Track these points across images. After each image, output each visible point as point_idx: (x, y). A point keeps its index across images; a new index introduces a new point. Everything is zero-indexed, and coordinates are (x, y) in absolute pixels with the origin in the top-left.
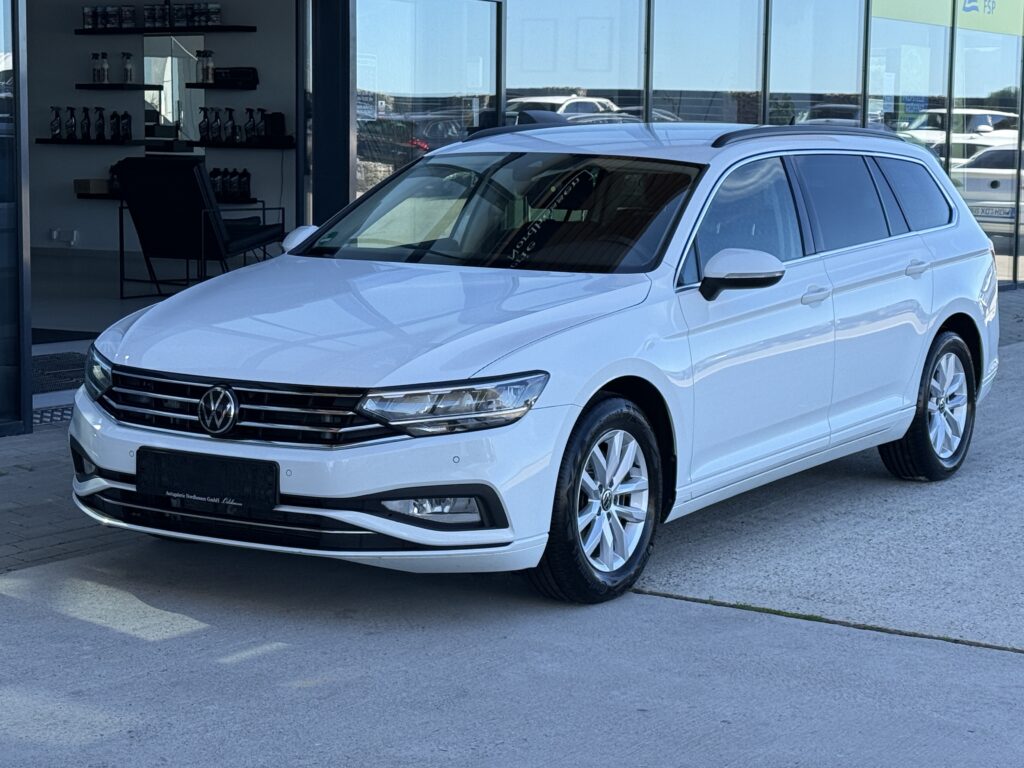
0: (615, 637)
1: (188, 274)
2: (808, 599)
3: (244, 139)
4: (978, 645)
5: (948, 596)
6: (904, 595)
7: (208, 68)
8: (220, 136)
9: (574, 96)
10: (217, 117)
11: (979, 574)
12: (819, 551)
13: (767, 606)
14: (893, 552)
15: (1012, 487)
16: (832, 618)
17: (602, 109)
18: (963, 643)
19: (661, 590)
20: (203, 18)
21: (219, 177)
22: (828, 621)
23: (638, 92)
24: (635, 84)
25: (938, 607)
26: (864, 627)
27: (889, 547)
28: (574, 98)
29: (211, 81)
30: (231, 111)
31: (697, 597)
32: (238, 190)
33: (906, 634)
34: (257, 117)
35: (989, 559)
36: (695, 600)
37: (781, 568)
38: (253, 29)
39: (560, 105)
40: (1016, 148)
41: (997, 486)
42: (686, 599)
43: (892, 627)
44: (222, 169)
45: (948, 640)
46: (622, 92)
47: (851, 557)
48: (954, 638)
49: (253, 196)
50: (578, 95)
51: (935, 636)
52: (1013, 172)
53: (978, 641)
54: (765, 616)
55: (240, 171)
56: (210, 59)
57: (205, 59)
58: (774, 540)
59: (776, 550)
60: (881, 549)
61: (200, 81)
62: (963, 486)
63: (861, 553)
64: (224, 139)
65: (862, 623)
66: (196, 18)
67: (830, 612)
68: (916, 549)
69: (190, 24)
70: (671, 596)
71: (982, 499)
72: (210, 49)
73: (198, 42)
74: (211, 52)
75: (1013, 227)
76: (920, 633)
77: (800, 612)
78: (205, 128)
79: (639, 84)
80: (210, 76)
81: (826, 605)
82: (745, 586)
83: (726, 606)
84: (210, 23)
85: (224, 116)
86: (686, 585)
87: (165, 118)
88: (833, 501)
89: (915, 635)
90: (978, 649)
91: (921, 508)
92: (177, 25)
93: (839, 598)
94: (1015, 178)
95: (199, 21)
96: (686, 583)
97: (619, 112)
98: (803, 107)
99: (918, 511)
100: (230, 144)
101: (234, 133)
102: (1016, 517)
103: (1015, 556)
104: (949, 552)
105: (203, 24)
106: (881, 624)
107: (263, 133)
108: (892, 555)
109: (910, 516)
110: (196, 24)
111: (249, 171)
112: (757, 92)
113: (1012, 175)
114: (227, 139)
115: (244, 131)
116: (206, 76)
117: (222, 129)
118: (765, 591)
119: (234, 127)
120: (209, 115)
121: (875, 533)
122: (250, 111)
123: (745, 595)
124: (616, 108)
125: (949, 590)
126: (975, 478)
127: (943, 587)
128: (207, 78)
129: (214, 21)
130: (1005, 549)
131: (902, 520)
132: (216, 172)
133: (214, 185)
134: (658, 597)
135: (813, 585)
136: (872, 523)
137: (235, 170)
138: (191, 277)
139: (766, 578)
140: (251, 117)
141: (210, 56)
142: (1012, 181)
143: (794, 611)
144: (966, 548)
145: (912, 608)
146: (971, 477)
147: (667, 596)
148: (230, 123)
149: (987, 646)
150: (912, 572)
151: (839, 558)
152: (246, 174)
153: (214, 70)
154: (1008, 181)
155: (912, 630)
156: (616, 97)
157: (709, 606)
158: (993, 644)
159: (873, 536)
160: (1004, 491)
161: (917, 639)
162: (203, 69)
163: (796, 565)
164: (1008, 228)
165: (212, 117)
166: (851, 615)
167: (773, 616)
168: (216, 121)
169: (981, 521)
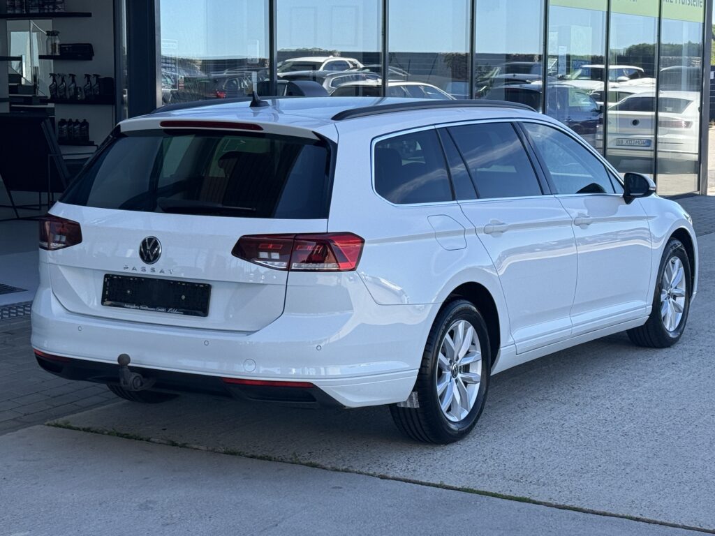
0: (365, 522)
1: (40, 201)
2: (518, 481)
3: (84, 97)
4: (655, 523)
5: (628, 476)
6: (593, 476)
7: (55, 44)
8: (65, 95)
9: (331, 57)
10: (63, 81)
11: (651, 455)
12: (524, 436)
13: (486, 489)
14: (582, 435)
15: (667, 374)
16: (538, 499)
17: (351, 66)
18: (643, 521)
19: (401, 475)
20: (51, 7)
21: (65, 126)
22: (535, 502)
23: (378, 54)
24: (374, 47)
25: (621, 487)
26: (564, 508)
27: (578, 430)
28: (331, 59)
29: (58, 54)
30: (73, 76)
31: (431, 482)
32: (79, 135)
33: (597, 514)
34: (93, 81)
35: (656, 440)
36: (429, 485)
37: (495, 452)
38: (89, 15)
39: (320, 64)
40: (654, 95)
41: (657, 373)
42: (422, 484)
43: (586, 508)
44: (67, 120)
45: (631, 518)
46: (365, 54)
47: (549, 441)
48: (635, 516)
49: (90, 140)
50: (334, 56)
51: (621, 514)
52: (653, 113)
53: (655, 519)
54: (485, 498)
55: (81, 120)
56: (57, 37)
57: (53, 37)
58: (489, 425)
59: (491, 435)
60: (572, 433)
61: (50, 54)
62: (631, 374)
63: (558, 437)
64: (68, 97)
65: (562, 503)
66: (46, 7)
67: (536, 493)
68: (599, 432)
69: (42, 11)
70: (409, 481)
71: (646, 385)
72: (58, 30)
73: (48, 24)
74: (58, 32)
75: (653, 153)
76: (609, 512)
77: (512, 495)
78: (54, 89)
79: (378, 48)
80: (57, 50)
81: (532, 487)
82: (468, 471)
83: (454, 489)
84: (56, 11)
85: (68, 80)
86: (422, 470)
87: (26, 80)
88: (533, 389)
89: (604, 514)
90: (656, 526)
91: (601, 394)
92: (31, 11)
93: (542, 480)
94: (654, 118)
95: (48, 9)
96: (422, 469)
97: (364, 69)
98: (497, 63)
99: (599, 397)
100: (73, 101)
101: (76, 93)
102: (674, 400)
103: (676, 438)
104: (625, 434)
105: (51, 11)
106: (577, 505)
107: (98, 92)
108: (581, 438)
109: (593, 402)
110: (46, 11)
111: (87, 121)
112: (467, 54)
113: (652, 116)
114: (71, 97)
115: (83, 90)
116: (54, 50)
117: (67, 89)
118: (483, 474)
119: (76, 88)
120: (56, 80)
121: (567, 418)
122: (88, 76)
123: (468, 479)
124: (362, 66)
125: (628, 471)
126: (640, 365)
127: (623, 467)
128: (55, 52)
129: (59, 9)
130: (668, 430)
131: (587, 405)
132: (63, 122)
133: (61, 131)
134: (399, 482)
135: (522, 468)
136: (564, 408)
137: (77, 120)
138: (42, 203)
139: (485, 462)
140: (89, 80)
141: (57, 35)
142: (652, 120)
143: (508, 493)
144: (638, 430)
145: (601, 488)
146: (636, 365)
147: (406, 481)
148: (73, 85)
149: (662, 524)
150: (598, 453)
151: (541, 442)
152: (85, 123)
153: (60, 45)
154: (648, 120)
155: (602, 510)
156: (361, 57)
157: (440, 489)
158: (666, 521)
159: (566, 420)
160: (663, 377)
161: (607, 518)
162: (52, 45)
163: (507, 449)
164: (649, 154)
165: (59, 80)
166: (553, 496)
167: (491, 498)
168: (62, 83)
169: (647, 406)
